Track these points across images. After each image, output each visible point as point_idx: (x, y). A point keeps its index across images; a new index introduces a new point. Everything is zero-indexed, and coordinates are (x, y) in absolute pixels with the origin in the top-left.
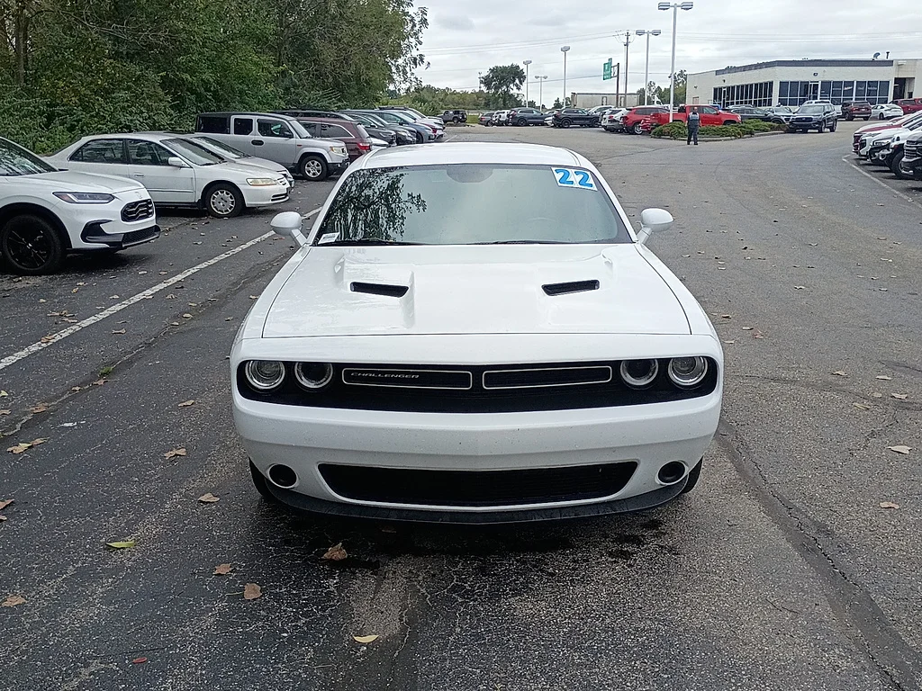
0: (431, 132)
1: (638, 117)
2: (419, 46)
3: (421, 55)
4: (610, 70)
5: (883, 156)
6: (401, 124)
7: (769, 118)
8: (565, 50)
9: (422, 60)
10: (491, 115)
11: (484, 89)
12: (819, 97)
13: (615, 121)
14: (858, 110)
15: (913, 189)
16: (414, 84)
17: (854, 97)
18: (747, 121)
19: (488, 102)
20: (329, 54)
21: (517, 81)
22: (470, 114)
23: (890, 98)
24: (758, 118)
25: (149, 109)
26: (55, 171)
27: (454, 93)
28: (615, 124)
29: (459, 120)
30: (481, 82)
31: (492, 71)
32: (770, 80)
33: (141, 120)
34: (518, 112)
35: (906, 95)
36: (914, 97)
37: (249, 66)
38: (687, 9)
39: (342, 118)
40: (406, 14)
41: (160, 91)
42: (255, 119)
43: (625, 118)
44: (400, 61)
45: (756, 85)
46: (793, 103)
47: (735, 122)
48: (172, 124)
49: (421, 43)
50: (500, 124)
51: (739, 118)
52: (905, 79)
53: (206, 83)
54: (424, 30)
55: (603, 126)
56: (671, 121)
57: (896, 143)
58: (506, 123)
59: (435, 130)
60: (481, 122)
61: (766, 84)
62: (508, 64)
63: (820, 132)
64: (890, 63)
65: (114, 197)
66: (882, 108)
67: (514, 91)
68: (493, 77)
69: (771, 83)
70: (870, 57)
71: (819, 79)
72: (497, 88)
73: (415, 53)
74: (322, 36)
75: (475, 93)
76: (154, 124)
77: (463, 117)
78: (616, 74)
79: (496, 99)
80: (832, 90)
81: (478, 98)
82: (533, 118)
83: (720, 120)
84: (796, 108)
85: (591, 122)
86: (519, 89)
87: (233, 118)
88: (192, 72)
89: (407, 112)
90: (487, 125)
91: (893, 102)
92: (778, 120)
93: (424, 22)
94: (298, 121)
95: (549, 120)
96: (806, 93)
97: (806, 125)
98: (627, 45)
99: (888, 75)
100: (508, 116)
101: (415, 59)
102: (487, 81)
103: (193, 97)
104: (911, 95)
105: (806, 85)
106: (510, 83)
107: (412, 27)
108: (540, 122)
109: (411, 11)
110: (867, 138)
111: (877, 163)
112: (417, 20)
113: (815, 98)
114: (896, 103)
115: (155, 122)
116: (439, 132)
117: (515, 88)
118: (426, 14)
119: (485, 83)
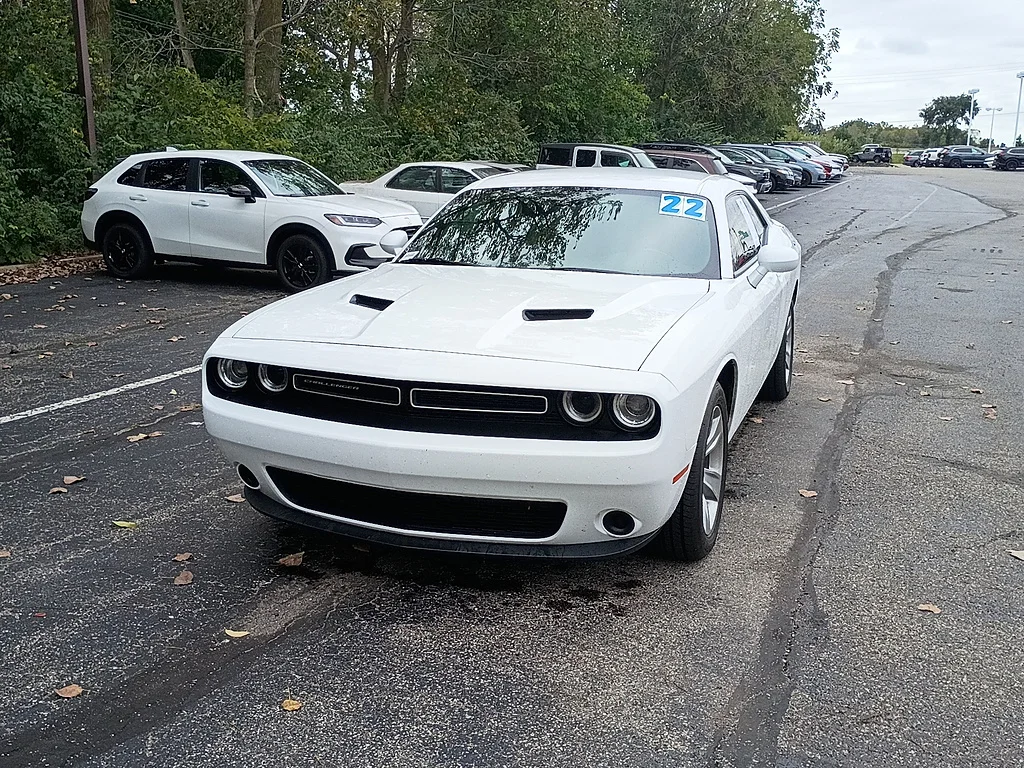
0: (822, 171)
2: (826, 73)
3: (828, 83)
6: (787, 161)
9: (829, 89)
10: (920, 154)
16: (815, 116)
19: (924, 139)
20: (719, 82)
21: (967, 114)
22: (897, 152)
25: (501, 138)
26: (343, 193)
27: (890, 129)
29: (883, 160)
30: (921, 115)
31: (936, 102)
33: (491, 150)
34: (953, 151)
37: (618, 94)
39: (708, 153)
40: (815, 36)
41: (516, 121)
42: (598, 150)
48: (522, 155)
49: (829, 69)
50: (929, 164)
53: (570, 113)
54: (833, 53)
58: (935, 164)
59: (829, 169)
60: (906, 162)
62: (957, 94)
65: (381, 222)
67: (962, 126)
68: (936, 110)
72: (940, 122)
73: (821, 81)
74: (711, 63)
76: (503, 155)
77: (887, 156)
82: (971, 159)
86: (968, 123)
87: (576, 149)
88: (557, 100)
89: (802, 147)
90: (913, 166)
93: (835, 45)
94: (647, 154)
95: (990, 161)
100: (939, 155)
101: (821, 88)
102: (928, 115)
103: (557, 127)
106: (958, 116)
108: (979, 164)
109: (821, 32)
112: (827, 41)
115: (505, 152)
116: (835, 172)
117: (964, 122)
118: (837, 36)
119: (925, 116)
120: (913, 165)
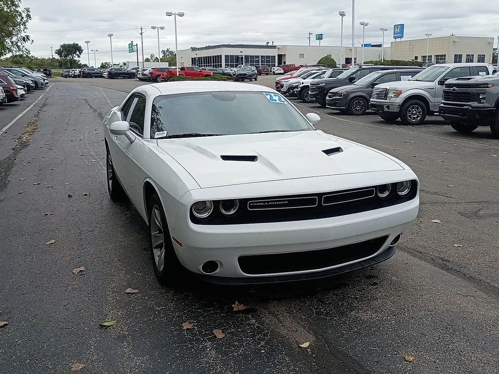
0: (42, 81)
1: (159, 73)
2: (25, 30)
3: (27, 36)
4: (132, 48)
5: (297, 91)
7: (225, 73)
8: (110, 36)
9: (28, 39)
10: (69, 72)
11: (57, 57)
12: (244, 63)
13: (145, 75)
14: (264, 70)
15: (316, 107)
17: (260, 63)
18: (215, 75)
19: (61, 65)
21: (78, 52)
22: (53, 71)
23: (277, 65)
24: (219, 73)
27: (36, 59)
28: (146, 76)
29: (48, 75)
30: (56, 52)
31: (62, 46)
32: (220, 54)
34: (86, 70)
35: (283, 63)
36: (286, 64)
38: (182, 16)
40: (17, 12)
43: (151, 73)
44: (14, 39)
45: (213, 57)
46: (232, 66)
47: (210, 75)
49: (27, 29)
50: (75, 76)
51: (212, 73)
52: (281, 55)
54: (29, 21)
55: (138, 78)
56: (178, 75)
57: (302, 85)
58: (79, 76)
60: (62, 75)
61: (218, 56)
62: (71, 43)
63: (251, 81)
64: (275, 47)
66: (274, 69)
67: (76, 58)
68: (63, 50)
69: (221, 56)
70: (265, 44)
71: (243, 54)
72: (66, 56)
73: (23, 35)
75: (50, 59)
77: (50, 73)
78: (136, 50)
79: (66, 63)
80: (250, 59)
81: (52, 62)
82: (95, 74)
83: (202, 75)
84: (235, 69)
85: (130, 75)
86: (79, 57)
91: (278, 66)
92: (229, 75)
93: (28, 16)
95: (105, 74)
96: (237, 62)
97: (244, 77)
98: (141, 34)
99: (274, 53)
100: (80, 72)
101: (24, 38)
102: (59, 52)
104: (285, 63)
105: (237, 57)
106: (73, 54)
107: (21, 20)
108: (100, 76)
109: (20, 9)
110: (284, 83)
111: (293, 95)
112: (24, 15)
113: (242, 64)
114: (280, 67)
116: (46, 81)
117: (77, 56)
118: (30, 12)
119: (58, 53)
120: (66, 77)
